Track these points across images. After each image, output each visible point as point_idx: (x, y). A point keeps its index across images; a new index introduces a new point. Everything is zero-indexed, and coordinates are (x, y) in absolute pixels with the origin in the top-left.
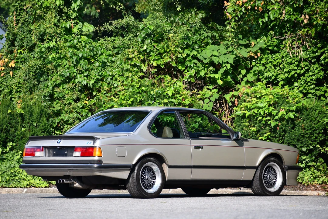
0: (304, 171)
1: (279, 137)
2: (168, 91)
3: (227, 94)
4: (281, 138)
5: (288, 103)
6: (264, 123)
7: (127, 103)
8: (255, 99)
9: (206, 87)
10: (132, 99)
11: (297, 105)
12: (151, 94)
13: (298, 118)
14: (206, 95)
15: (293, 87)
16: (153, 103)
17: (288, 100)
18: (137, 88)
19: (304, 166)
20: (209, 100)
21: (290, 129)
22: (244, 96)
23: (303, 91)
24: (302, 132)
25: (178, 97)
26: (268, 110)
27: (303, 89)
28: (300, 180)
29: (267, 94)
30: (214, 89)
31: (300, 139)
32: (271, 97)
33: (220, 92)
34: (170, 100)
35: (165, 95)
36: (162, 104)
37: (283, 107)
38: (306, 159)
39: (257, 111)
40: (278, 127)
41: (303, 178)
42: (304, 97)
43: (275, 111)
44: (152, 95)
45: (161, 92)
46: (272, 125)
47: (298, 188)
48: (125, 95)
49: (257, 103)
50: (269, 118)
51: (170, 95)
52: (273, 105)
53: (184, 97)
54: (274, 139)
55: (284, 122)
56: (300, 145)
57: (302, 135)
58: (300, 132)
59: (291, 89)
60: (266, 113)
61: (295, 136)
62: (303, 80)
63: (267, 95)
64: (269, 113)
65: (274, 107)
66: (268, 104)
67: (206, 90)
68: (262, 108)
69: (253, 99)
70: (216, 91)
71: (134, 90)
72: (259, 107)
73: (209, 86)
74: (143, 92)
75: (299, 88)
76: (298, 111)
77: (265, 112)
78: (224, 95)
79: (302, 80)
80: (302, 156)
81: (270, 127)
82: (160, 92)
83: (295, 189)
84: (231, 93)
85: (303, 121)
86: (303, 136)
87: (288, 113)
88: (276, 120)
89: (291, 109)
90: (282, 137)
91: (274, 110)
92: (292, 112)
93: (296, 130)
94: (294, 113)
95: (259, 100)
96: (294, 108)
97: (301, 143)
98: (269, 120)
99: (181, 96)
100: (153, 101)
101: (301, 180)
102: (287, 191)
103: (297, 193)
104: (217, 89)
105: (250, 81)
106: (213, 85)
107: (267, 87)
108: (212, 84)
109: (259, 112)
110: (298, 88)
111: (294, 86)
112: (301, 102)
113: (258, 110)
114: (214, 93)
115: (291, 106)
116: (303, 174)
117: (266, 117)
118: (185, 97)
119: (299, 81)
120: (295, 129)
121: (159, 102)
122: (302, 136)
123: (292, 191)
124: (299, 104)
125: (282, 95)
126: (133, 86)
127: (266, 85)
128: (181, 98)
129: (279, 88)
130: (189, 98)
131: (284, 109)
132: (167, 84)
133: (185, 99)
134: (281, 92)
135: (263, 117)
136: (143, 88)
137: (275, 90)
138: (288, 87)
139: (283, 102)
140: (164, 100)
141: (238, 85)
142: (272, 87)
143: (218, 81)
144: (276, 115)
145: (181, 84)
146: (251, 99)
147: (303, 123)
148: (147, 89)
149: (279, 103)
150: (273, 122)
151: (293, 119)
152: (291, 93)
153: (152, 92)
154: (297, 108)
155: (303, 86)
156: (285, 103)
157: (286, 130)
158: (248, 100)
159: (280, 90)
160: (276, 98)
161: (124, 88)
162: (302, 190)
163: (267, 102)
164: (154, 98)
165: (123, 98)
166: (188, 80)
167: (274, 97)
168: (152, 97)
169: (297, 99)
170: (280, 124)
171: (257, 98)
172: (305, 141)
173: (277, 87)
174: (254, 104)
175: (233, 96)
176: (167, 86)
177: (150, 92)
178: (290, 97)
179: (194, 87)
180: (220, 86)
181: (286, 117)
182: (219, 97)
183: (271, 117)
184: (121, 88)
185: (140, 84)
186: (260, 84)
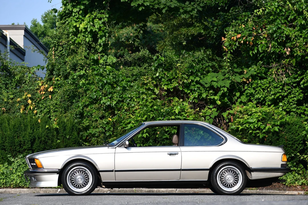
0: (287, 175)
2: (175, 109)
3: (224, 112)
6: (254, 135)
10: (146, 116)
11: (281, 121)
12: (161, 112)
13: (282, 131)
14: (207, 113)
15: (278, 106)
16: (163, 119)
17: (274, 116)
18: (150, 107)
20: (210, 117)
21: (275, 140)
22: (238, 113)
23: (287, 110)
24: (285, 142)
26: (257, 125)
27: (287, 108)
29: (256, 111)
30: (213, 108)
32: (259, 114)
33: (219, 111)
34: (177, 117)
35: (173, 112)
36: (170, 120)
37: (269, 122)
39: (248, 125)
40: (265, 139)
42: (287, 114)
46: (261, 137)
47: (282, 189)
48: (140, 113)
50: (258, 131)
51: (177, 112)
52: (261, 121)
55: (270, 135)
58: (283, 143)
60: (256, 127)
62: (287, 101)
64: (258, 127)
65: (262, 123)
67: (208, 109)
68: (252, 123)
70: (215, 109)
71: (147, 109)
72: (249, 122)
74: (155, 111)
75: (283, 107)
76: (282, 125)
77: (254, 126)
78: (222, 113)
81: (259, 139)
82: (169, 110)
83: (279, 189)
84: (228, 112)
85: (286, 134)
86: (286, 146)
87: (274, 127)
88: (264, 133)
89: (276, 123)
91: (262, 125)
93: (280, 141)
94: (278, 127)
96: (279, 123)
98: (258, 133)
102: (273, 191)
103: (281, 193)
104: (217, 108)
105: (243, 101)
107: (257, 107)
108: (213, 105)
109: (250, 126)
112: (284, 118)
114: (214, 111)
115: (276, 121)
116: (287, 177)
117: (256, 130)
118: (189, 114)
119: (283, 101)
120: (280, 140)
121: (168, 118)
123: (277, 191)
124: (283, 120)
125: (268, 113)
126: (146, 106)
127: (256, 104)
128: (186, 115)
129: (267, 107)
130: (193, 115)
131: (271, 124)
132: (175, 104)
133: (190, 116)
134: (268, 110)
135: (253, 130)
136: (155, 107)
137: (263, 109)
138: (274, 106)
139: (270, 118)
140: (172, 117)
141: (234, 105)
142: (261, 106)
143: (217, 102)
144: (264, 129)
145: (187, 104)
146: (244, 115)
147: (286, 135)
148: (158, 108)
149: (266, 119)
150: (261, 134)
151: (278, 132)
152: (276, 111)
153: (162, 110)
154: (281, 123)
155: (287, 106)
156: (271, 119)
157: (272, 141)
158: (241, 117)
159: (267, 108)
160: (264, 115)
161: (139, 107)
162: (285, 190)
163: (256, 118)
164: (164, 115)
165: (138, 115)
166: (192, 101)
167: (262, 114)
168: (162, 114)
169: (281, 116)
170: (267, 136)
171: (248, 115)
172: (287, 150)
173: (265, 106)
174: (246, 120)
175: (229, 114)
176: (174, 106)
177: (160, 110)
178: (275, 114)
179: (197, 106)
180: (219, 106)
181: (271, 130)
182: (218, 115)
183: (260, 130)
184: (137, 107)
185: (153, 104)
186: (251, 104)
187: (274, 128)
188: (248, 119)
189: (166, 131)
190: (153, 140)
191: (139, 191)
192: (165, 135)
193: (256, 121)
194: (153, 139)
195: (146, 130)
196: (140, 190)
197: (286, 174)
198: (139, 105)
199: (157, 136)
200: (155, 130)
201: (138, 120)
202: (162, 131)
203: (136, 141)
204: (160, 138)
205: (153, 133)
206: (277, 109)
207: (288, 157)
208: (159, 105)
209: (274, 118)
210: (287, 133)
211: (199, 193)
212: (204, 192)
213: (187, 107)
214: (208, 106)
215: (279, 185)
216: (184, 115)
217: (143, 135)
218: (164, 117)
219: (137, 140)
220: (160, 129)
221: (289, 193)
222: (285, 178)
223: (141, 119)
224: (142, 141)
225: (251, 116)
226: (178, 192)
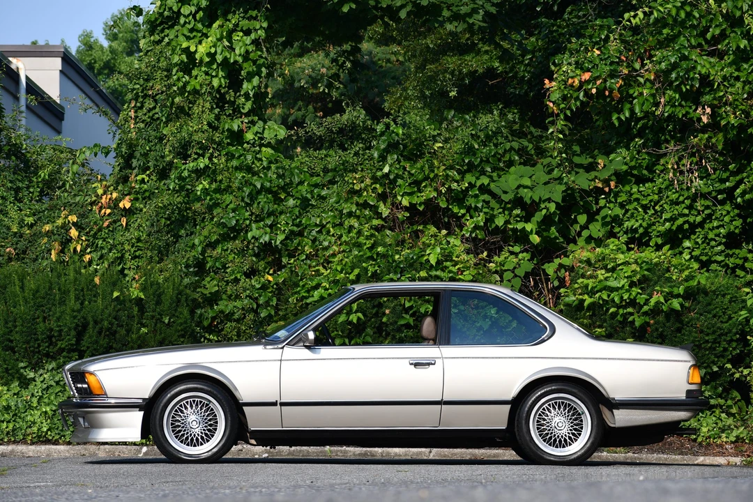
0: (702, 417)
2: (429, 254)
3: (549, 262)
5: (669, 280)
6: (621, 320)
7: (348, 278)
8: (603, 272)
9: (506, 248)
10: (356, 271)
11: (686, 284)
12: (394, 261)
13: (689, 310)
14: (507, 264)
15: (681, 249)
16: (399, 278)
17: (669, 273)
18: (367, 248)
20: (513, 275)
21: (672, 331)
22: (582, 266)
23: (701, 258)
24: (696, 338)
25: (448, 267)
26: (628, 294)
27: (702, 253)
29: (627, 261)
30: (522, 252)
32: (634, 267)
33: (535, 259)
34: (434, 273)
35: (424, 262)
37: (658, 288)
39: (607, 295)
40: (648, 328)
42: (702, 269)
43: (643, 296)
44: (398, 262)
45: (415, 258)
46: (637, 324)
47: (689, 450)
48: (344, 262)
49: (608, 279)
50: (630, 310)
51: (433, 261)
52: (639, 284)
53: (461, 266)
55: (661, 318)
57: (697, 343)
58: (692, 339)
60: (626, 300)
62: (701, 236)
63: (626, 263)
64: (631, 299)
65: (641, 289)
66: (629, 282)
67: (508, 254)
68: (617, 289)
69: (599, 272)
70: (526, 256)
71: (361, 253)
72: (609, 287)
73: (513, 247)
74: (379, 258)
75: (693, 250)
76: (689, 295)
77: (622, 297)
78: (543, 265)
79: (699, 235)
81: (633, 328)
82: (413, 257)
83: (682, 452)
84: (557, 261)
85: (698, 316)
86: (699, 347)
88: (645, 313)
89: (676, 291)
91: (641, 294)
92: (678, 298)
93: (684, 334)
94: (681, 299)
95: (610, 273)
96: (681, 290)
98: (632, 314)
99: (454, 266)
100: (399, 275)
102: (665, 456)
103: (686, 460)
104: (530, 253)
105: (596, 236)
107: (629, 249)
108: (520, 244)
109: (610, 298)
110: (690, 251)
111: (683, 247)
112: (695, 278)
113: (610, 293)
114: (524, 260)
115: (674, 286)
116: (700, 422)
117: (625, 307)
118: (463, 267)
119: (693, 237)
120: (683, 331)
121: (410, 276)
122: (696, 346)
123: (676, 457)
124: (691, 281)
125: (656, 264)
126: (359, 246)
127: (627, 243)
128: (454, 269)
129: (652, 250)
130: (471, 269)
131: (662, 292)
132: (428, 242)
133: (464, 271)
134: (656, 257)
135: (619, 307)
136: (380, 249)
137: (643, 255)
138: (670, 249)
139: (660, 277)
140: (421, 272)
141: (571, 245)
142: (638, 249)
143: (531, 237)
144: (645, 304)
145: (458, 242)
146: (596, 271)
147: (698, 319)
148: (387, 251)
149: (651, 280)
150: (639, 317)
151: (678, 311)
152: (674, 261)
153: (397, 257)
154: (687, 290)
155: (701, 248)
156: (663, 279)
157: (665, 333)
158: (590, 274)
159: (653, 254)
160: (646, 270)
161: (342, 249)
162: (696, 454)
163: (627, 277)
164: (401, 268)
165: (339, 268)
166: (470, 235)
167: (641, 268)
168: (397, 266)
169: (686, 273)
170: (652, 322)
171: (608, 271)
172: (702, 356)
173: (648, 249)
174: (601, 281)
175: (561, 266)
176: (427, 246)
177: (392, 256)
178: (673, 268)
179: (483, 247)
180: (536, 247)
181: (664, 307)
182: (533, 269)
183: (634, 307)
184: (337, 249)
185: (374, 241)
186: (613, 242)
187: (670, 301)
188: (606, 279)
189: (406, 306)
190: (375, 330)
191: (339, 453)
192: (403, 317)
193: (627, 284)
194: (374, 327)
195: (358, 305)
196: (341, 451)
197: (699, 415)
198: (341, 244)
199: (384, 320)
200: (380, 305)
201: (338, 281)
202: (397, 307)
203: (333, 332)
204: (391, 324)
205: (374, 311)
206: (678, 255)
207: (704, 373)
208: (390, 245)
209: (671, 278)
210: (701, 315)
211: (485, 459)
212: (498, 457)
213: (457, 248)
214: (510, 248)
215: (680, 441)
216: (451, 268)
217: (351, 318)
218: (401, 273)
219: (336, 328)
220: (392, 302)
221: (705, 460)
222: (696, 424)
223: (344, 278)
224: (348, 331)
225: (613, 273)
226: (434, 456)
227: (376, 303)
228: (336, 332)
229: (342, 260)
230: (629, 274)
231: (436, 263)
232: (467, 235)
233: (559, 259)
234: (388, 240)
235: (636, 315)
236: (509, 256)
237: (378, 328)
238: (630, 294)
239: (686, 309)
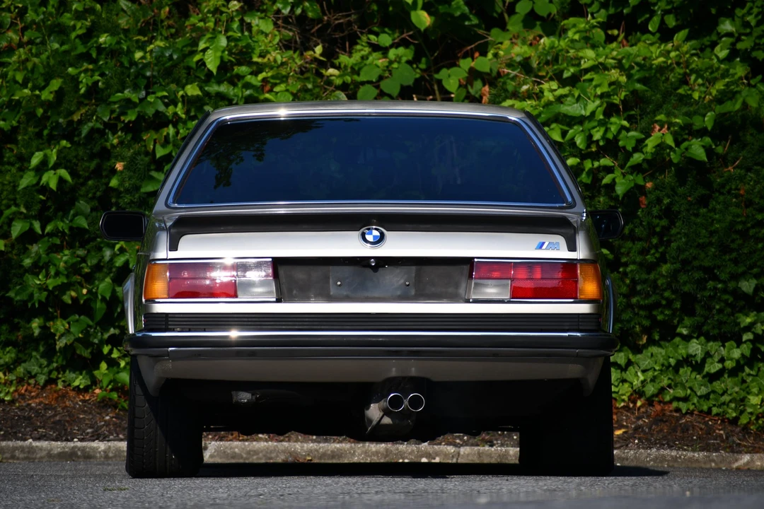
0: (749, 375)
1: (648, 239)
2: (204, 50)
3: (450, 66)
4: (655, 241)
5: (685, 100)
6: (589, 181)
7: (38, 97)
8: (554, 85)
9: (364, 38)
10: (56, 84)
11: (719, 109)
12: (133, 63)
13: (725, 160)
14: (365, 69)
15: (714, 38)
16: (141, 100)
17: (687, 88)
18: (78, 36)
19: (748, 353)
20: (376, 92)
21: (690, 203)
22: (513, 73)
23: (754, 54)
24: (738, 216)
25: (243, 77)
26: (602, 129)
27: (756, 44)
28: (730, 411)
29: (601, 64)
30: (395, 45)
31: (733, 246)
32: (615, 74)
33: (424, 60)
34: (214, 88)
35: (194, 66)
36: (180, 105)
37: (661, 117)
38: (752, 324)
39: (559, 132)
40: (643, 199)
41: (743, 400)
42: (754, 76)
43: (632, 133)
44: (140, 66)
45: (175, 57)
46: (620, 190)
47: (723, 441)
48: (30, 65)
49: (562, 100)
50: (606, 161)
51: (212, 64)
52: (625, 109)
53: (270, 74)
54: (629, 244)
55: (668, 178)
56: (731, 268)
57: (740, 227)
58: (729, 218)
59: (706, 46)
60: (597, 141)
61: (712, 233)
62: (755, 11)
63: (599, 68)
64: (607, 141)
65: (629, 119)
66: (605, 105)
67: (367, 50)
68: (581, 120)
69: (545, 86)
70: (405, 53)
71: (65, 47)
72: (565, 116)
73: (377, 34)
74: (103, 56)
75: (739, 39)
76: (725, 130)
77: (590, 136)
78: (438, 71)
79: (751, 8)
80: (740, 311)
81: (611, 198)
82: (171, 56)
83: (708, 445)
84: (466, 64)
85: (743, 172)
86: (744, 234)
87: (684, 140)
88: (637, 169)
89: (697, 123)
90: (661, 235)
91: (628, 130)
92: (701, 137)
93: (714, 210)
94: (708, 140)
95: (568, 88)
96: (708, 120)
97: (736, 262)
98: (609, 170)
99: (255, 74)
100: (144, 93)
101: (735, 410)
102: (674, 453)
103: (713, 461)
104: (412, 47)
105: (544, 13)
106: (394, 32)
107: (610, 39)
108: (393, 29)
109: (568, 137)
110: (731, 40)
111: (718, 34)
112: (738, 96)
113: (565, 128)
114: (399, 62)
115: (695, 113)
116: (744, 386)
117: (595, 156)
118: (273, 77)
119: (739, 12)
120: (712, 204)
121: (165, 94)
122: (737, 232)
123: (696, 455)
124: (729, 103)
125: (662, 69)
126: (61, 31)
127: (605, 26)
128: (256, 80)
129: (653, 39)
130: (290, 81)
131: (670, 125)
132: (201, 24)
133: (276, 85)
134: (661, 55)
135: (583, 156)
136: (103, 39)
137: (634, 50)
138: (688, 39)
139: (666, 95)
140: (189, 87)
141: (495, 31)
142: (626, 38)
143: (413, 15)
144: (636, 149)
145: (267, 26)
146: (539, 83)
147: (742, 178)
148: (119, 43)
149: (648, 102)
150: (624, 175)
151: (701, 163)
152: (696, 62)
153: (138, 55)
154: (720, 120)
155: (755, 34)
156: (673, 99)
157: (676, 208)
158: (528, 90)
159: (653, 49)
160: (639, 81)
161: (25, 39)
162: (736, 450)
163: (602, 96)
164: (148, 78)
165: (19, 78)
166: (292, 11)
167: (629, 77)
168: (140, 74)
169: (720, 86)
170: (649, 185)
171: (563, 83)
172: (750, 253)
173: (644, 38)
174: (549, 104)
175: (474, 74)
176: (201, 32)
177: (130, 52)
178: (693, 77)
179: (319, 37)
180: (425, 35)
181: (673, 155)
182: (417, 80)
183: (614, 156)
184: (16, 38)
185: (93, 22)
186: (574, 26)
187: (685, 144)
188: (560, 99)
189: (158, 156)
190: (95, 203)
191: (17, 453)
192: (152, 178)
193: (600, 110)
194: (93, 198)
195: (59, 152)
196: (22, 449)
197: (743, 371)
198: (24, 30)
199: (114, 183)
200: (106, 154)
201: (18, 102)
202: (139, 158)
203: (8, 207)
204: (127, 191)
205: (93, 165)
206: (708, 50)
207: (753, 286)
208: (126, 31)
209: (690, 97)
210: (749, 170)
211: (316, 461)
212: (340, 456)
213: (262, 38)
214: (372, 37)
215: (706, 423)
216: (249, 78)
217: (44, 179)
218: (147, 87)
219: (15, 200)
220: (129, 147)
221: (752, 460)
222: (737, 389)
223: (30, 99)
224: (38, 207)
225: (573, 86)
226: (211, 456)
227: (97, 149)
228: (13, 209)
229: (27, 60)
230: (605, 89)
231: (219, 68)
232: (286, 11)
233: (469, 59)
234: (123, 22)
235: (618, 172)
236: (370, 53)
237: (100, 199)
238: (607, 130)
239: (718, 159)
